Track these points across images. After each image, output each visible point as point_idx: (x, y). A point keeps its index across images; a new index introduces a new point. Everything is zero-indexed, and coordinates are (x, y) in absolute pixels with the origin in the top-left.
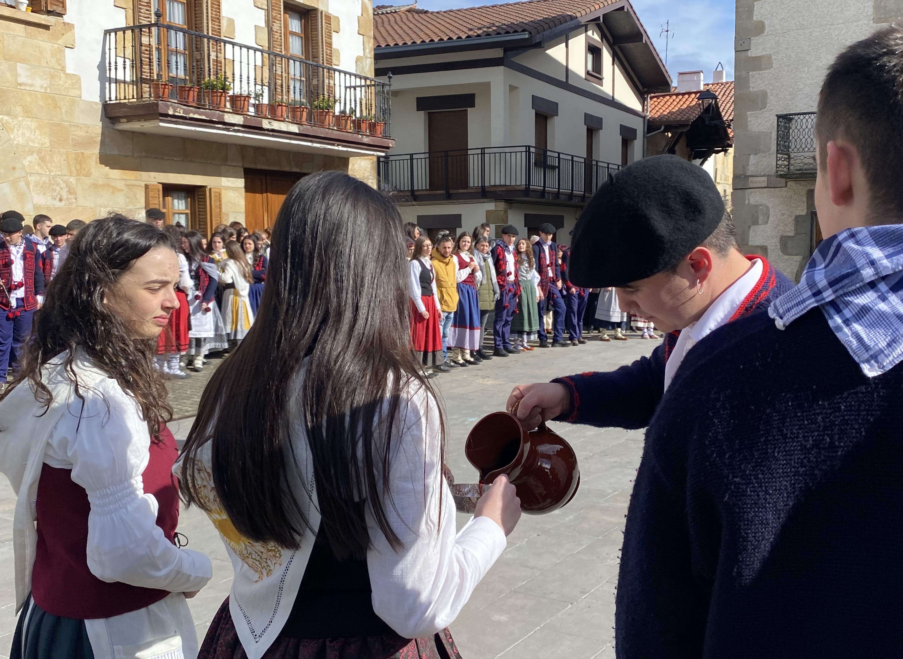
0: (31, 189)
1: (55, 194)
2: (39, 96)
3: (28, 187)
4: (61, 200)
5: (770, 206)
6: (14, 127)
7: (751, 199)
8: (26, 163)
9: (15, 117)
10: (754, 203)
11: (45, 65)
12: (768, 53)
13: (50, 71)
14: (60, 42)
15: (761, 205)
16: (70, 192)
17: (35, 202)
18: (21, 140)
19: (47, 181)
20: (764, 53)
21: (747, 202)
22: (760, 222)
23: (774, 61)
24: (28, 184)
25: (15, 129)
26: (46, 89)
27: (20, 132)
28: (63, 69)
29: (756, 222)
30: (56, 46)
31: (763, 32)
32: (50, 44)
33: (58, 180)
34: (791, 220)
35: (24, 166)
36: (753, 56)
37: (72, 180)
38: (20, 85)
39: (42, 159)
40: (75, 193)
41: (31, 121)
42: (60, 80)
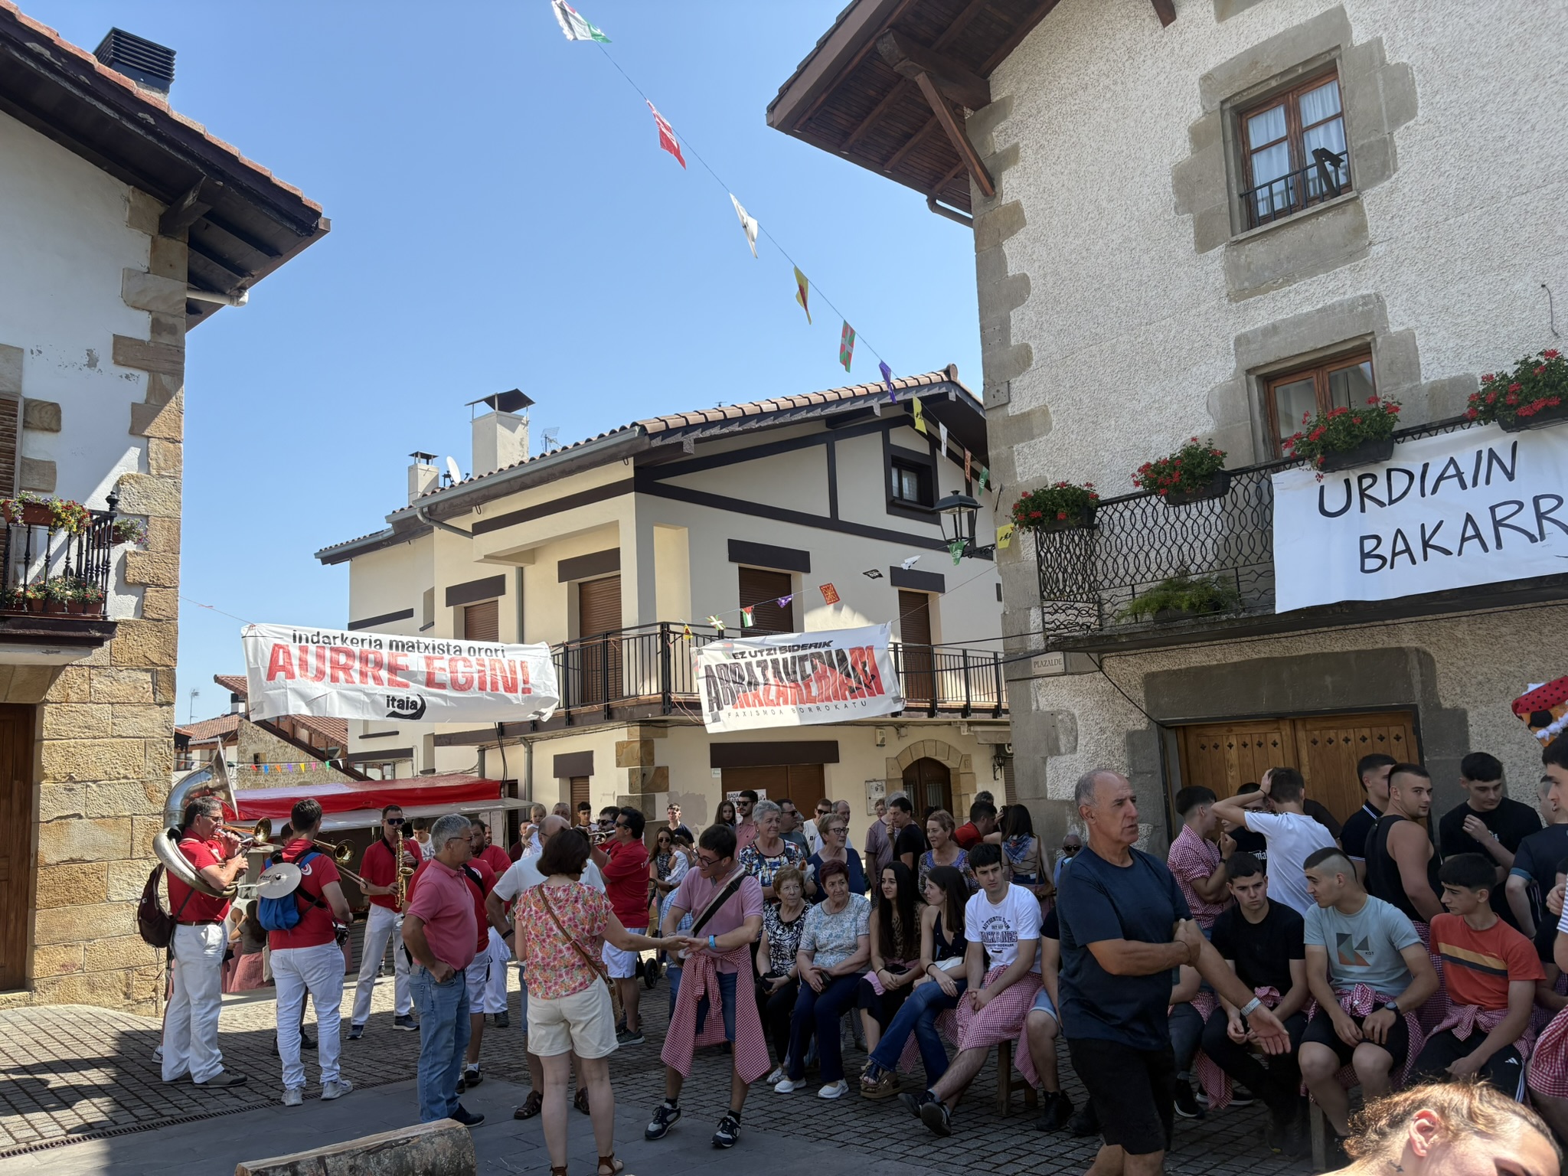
5: (1077, 713)
7: (1039, 699)
10: (1048, 709)
12: (1041, 402)
15: (1060, 712)
20: (1034, 405)
21: (1034, 707)
22: (1063, 750)
23: (1054, 418)
29: (1055, 751)
31: (1030, 365)
34: (1119, 741)
36: (1017, 413)
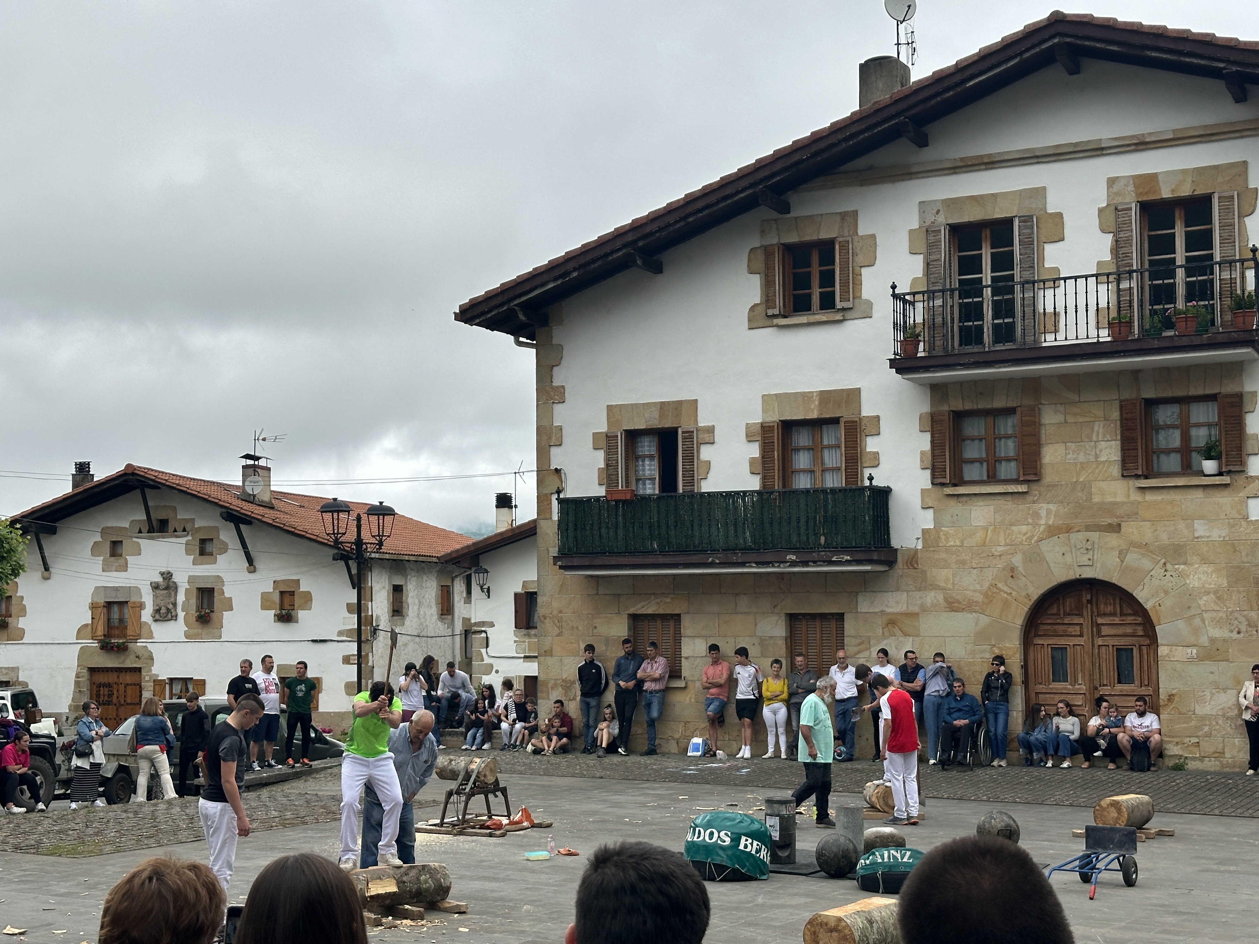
0: (1207, 623)
1: (1232, 628)
2: (1217, 544)
3: (1204, 623)
4: (1239, 633)
6: (1190, 573)
8: (1201, 602)
9: (1191, 564)
11: (1224, 517)
13: (1229, 523)
14: (1241, 494)
16: (1249, 625)
17: (1210, 635)
18: (1197, 584)
19: (1224, 616)
24: (1203, 621)
25: (1192, 576)
26: (1224, 537)
27: (1196, 576)
28: (1246, 518)
30: (1236, 499)
32: (1230, 499)
33: (1236, 615)
35: (1200, 605)
37: (1253, 614)
38: (1197, 538)
39: (1219, 598)
40: (1257, 627)
41: (1208, 567)
42: (1241, 526)
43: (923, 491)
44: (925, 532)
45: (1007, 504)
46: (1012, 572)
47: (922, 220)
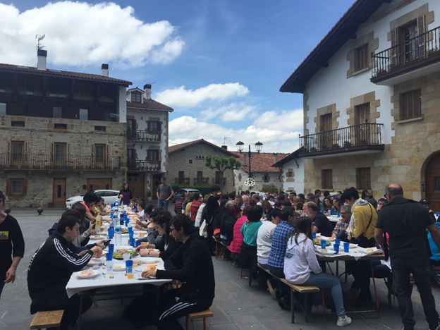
43: (392, 123)
44: (392, 138)
45: (416, 125)
46: (418, 150)
47: (391, 28)
